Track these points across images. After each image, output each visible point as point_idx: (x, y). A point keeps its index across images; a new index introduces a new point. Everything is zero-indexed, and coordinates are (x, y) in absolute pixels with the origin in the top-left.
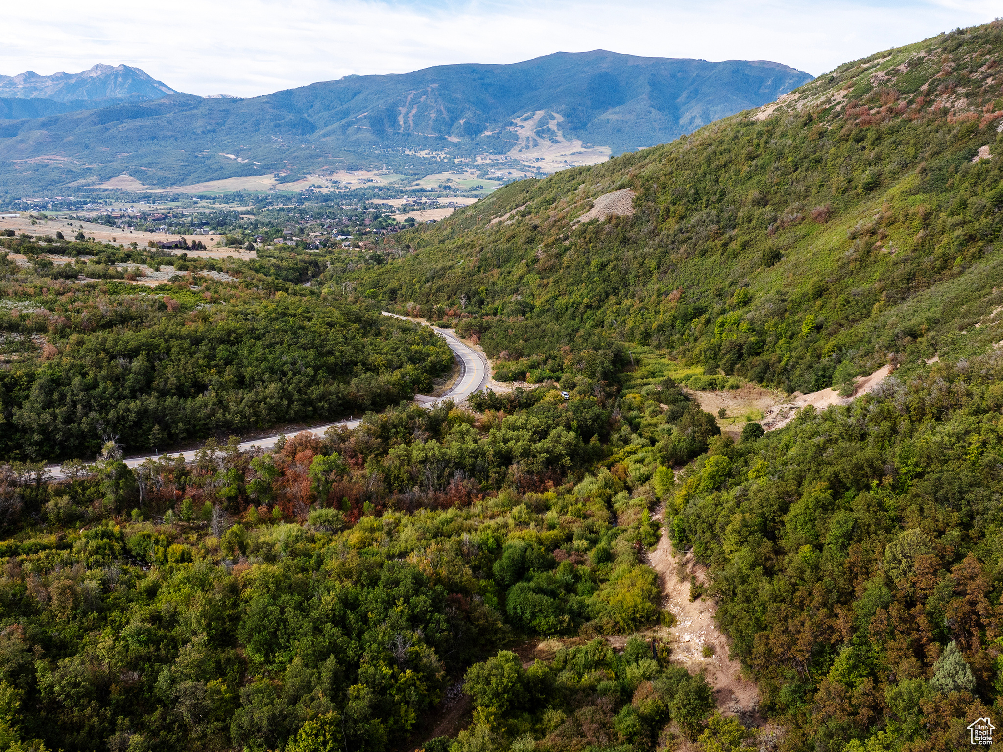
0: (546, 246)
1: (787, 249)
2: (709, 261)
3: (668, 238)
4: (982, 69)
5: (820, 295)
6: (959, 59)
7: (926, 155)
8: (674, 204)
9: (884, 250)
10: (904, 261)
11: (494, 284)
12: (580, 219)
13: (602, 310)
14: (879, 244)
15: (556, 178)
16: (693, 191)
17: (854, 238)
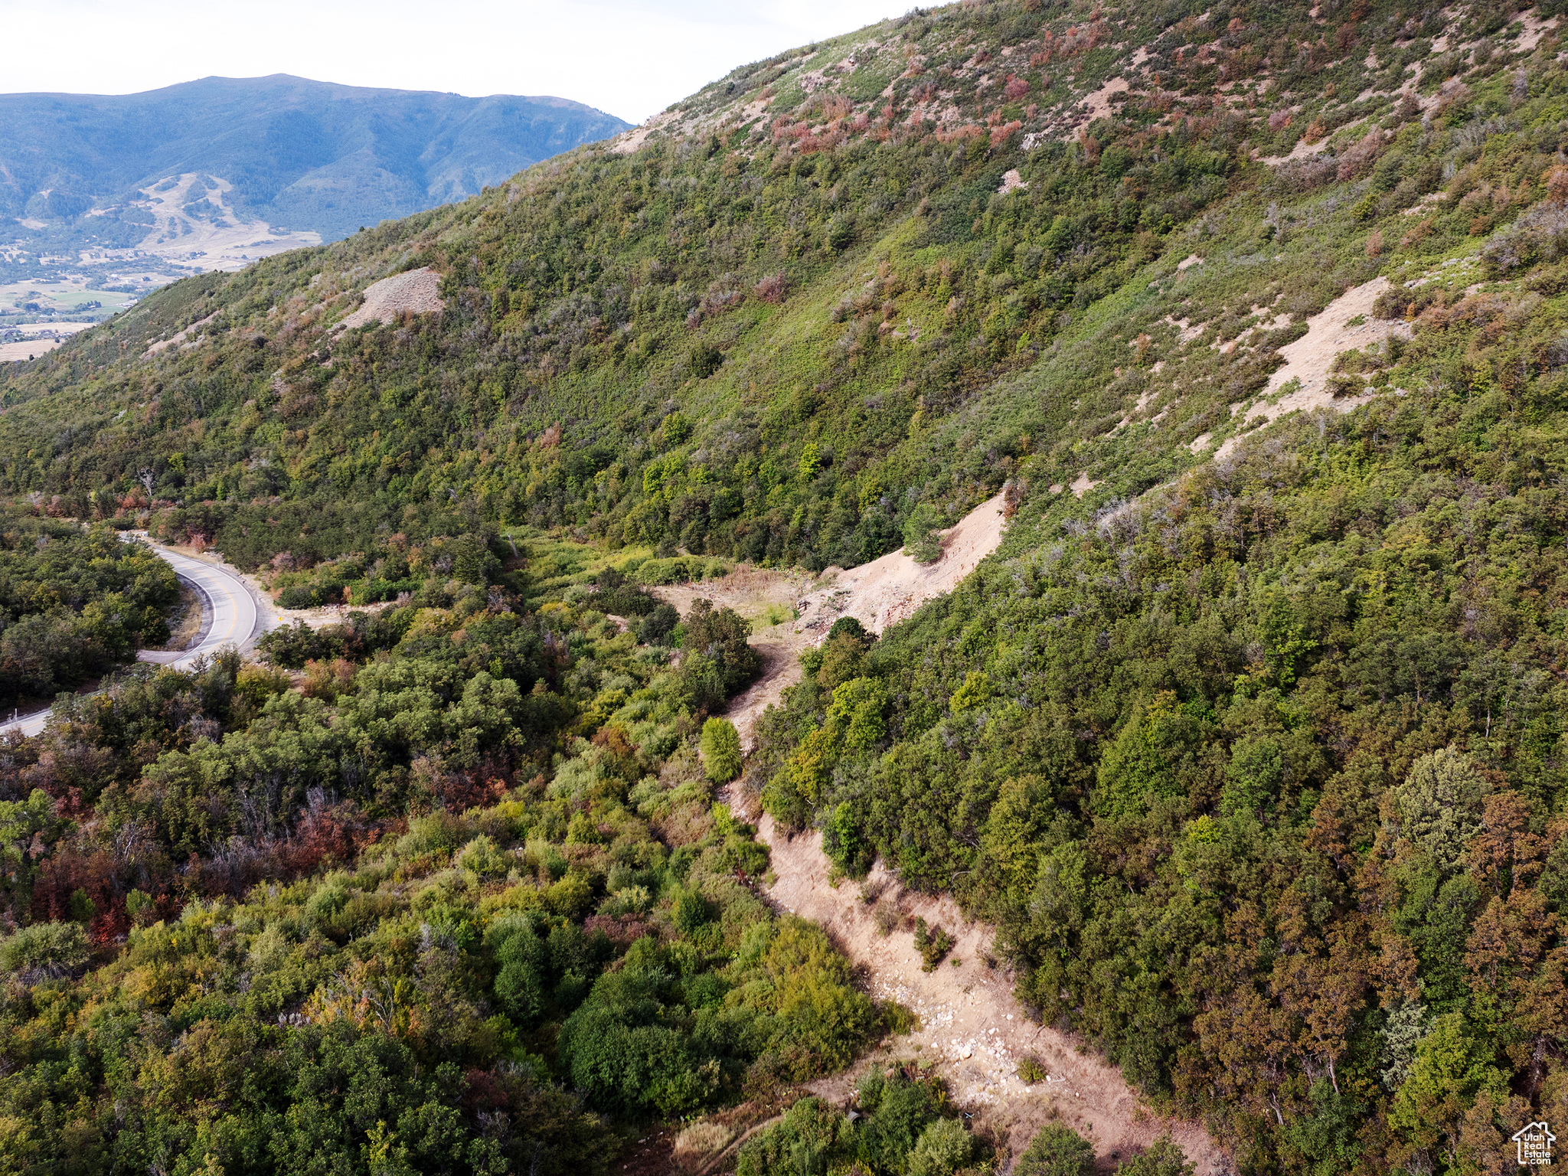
0: (288, 372)
1: (728, 347)
2: (596, 377)
3: (514, 344)
4: (969, 64)
5: (812, 413)
6: (930, 50)
7: (921, 189)
8: (514, 288)
9: (897, 334)
10: (938, 347)
11: (197, 447)
12: (344, 322)
13: (420, 473)
14: (885, 325)
15: (261, 269)
16: (543, 265)
17: (843, 320)
